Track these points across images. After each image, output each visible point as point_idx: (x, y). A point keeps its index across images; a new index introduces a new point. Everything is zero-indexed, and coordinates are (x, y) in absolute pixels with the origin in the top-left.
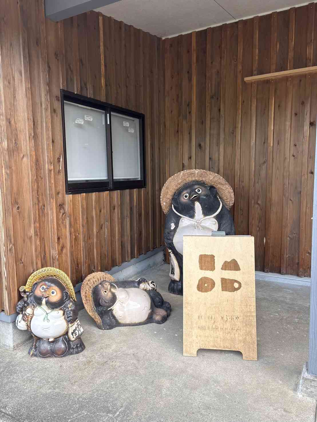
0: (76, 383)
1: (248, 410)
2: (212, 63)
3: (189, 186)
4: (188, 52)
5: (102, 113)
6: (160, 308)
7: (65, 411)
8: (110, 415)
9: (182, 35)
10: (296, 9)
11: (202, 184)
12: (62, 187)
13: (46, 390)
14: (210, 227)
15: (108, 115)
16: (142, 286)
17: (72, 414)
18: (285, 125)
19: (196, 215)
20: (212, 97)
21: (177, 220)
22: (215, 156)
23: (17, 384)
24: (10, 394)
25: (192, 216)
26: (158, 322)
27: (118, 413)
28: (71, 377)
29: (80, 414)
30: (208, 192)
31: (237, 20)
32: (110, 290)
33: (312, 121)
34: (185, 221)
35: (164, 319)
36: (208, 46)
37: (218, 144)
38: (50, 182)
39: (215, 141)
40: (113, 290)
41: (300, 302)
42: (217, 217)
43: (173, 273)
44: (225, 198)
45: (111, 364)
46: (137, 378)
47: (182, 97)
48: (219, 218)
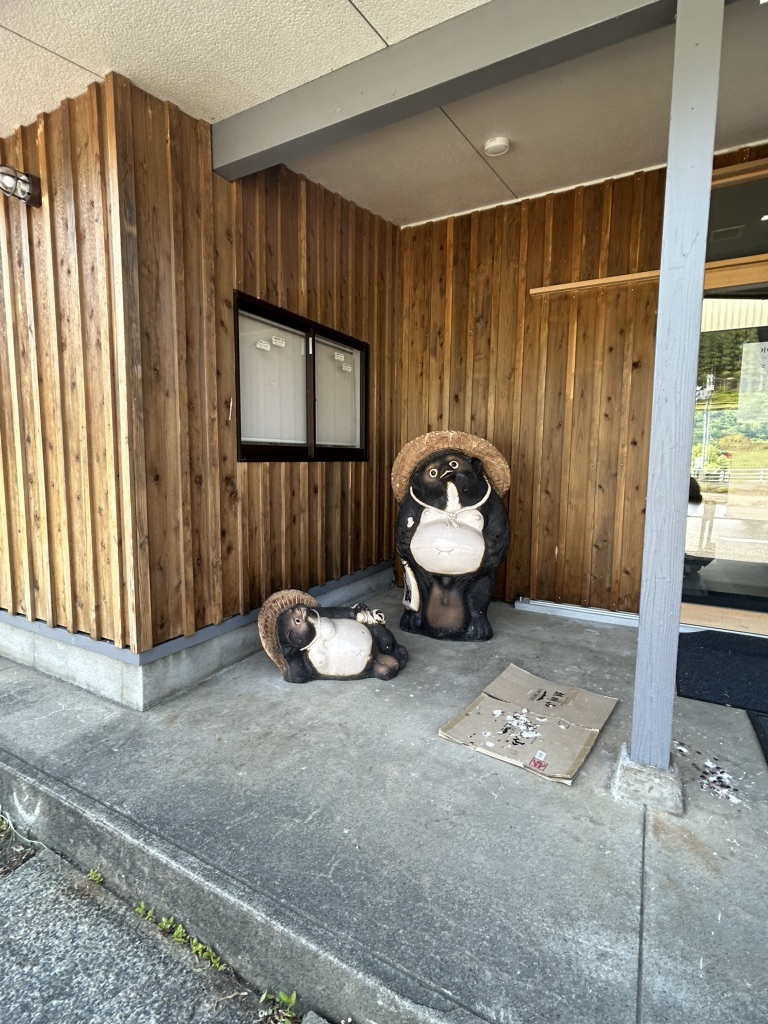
0: (244, 767)
1: (530, 819)
2: (478, 266)
3: (440, 458)
4: (442, 248)
5: (302, 336)
6: (388, 654)
7: (221, 812)
8: (297, 821)
9: (432, 223)
10: (613, 182)
11: (459, 454)
12: (231, 451)
13: (192, 776)
14: (471, 525)
15: (311, 339)
16: (360, 617)
17: (233, 817)
18: (594, 366)
19: (448, 503)
20: (477, 321)
21: (418, 513)
22: (480, 416)
23: (144, 766)
24: (132, 781)
25: (442, 506)
26: (382, 677)
27: (310, 818)
28: (235, 756)
29: (246, 818)
30: (468, 467)
31: (520, 200)
32: (306, 620)
33: (636, 360)
34: (430, 514)
35: (393, 674)
36: (474, 240)
37: (485, 398)
38: (211, 439)
39: (481, 389)
40: (310, 619)
41: (612, 649)
42: (482, 509)
43: (409, 599)
44: (496, 478)
45: (303, 738)
46: (343, 762)
47: (429, 320)
48: (485, 511)
